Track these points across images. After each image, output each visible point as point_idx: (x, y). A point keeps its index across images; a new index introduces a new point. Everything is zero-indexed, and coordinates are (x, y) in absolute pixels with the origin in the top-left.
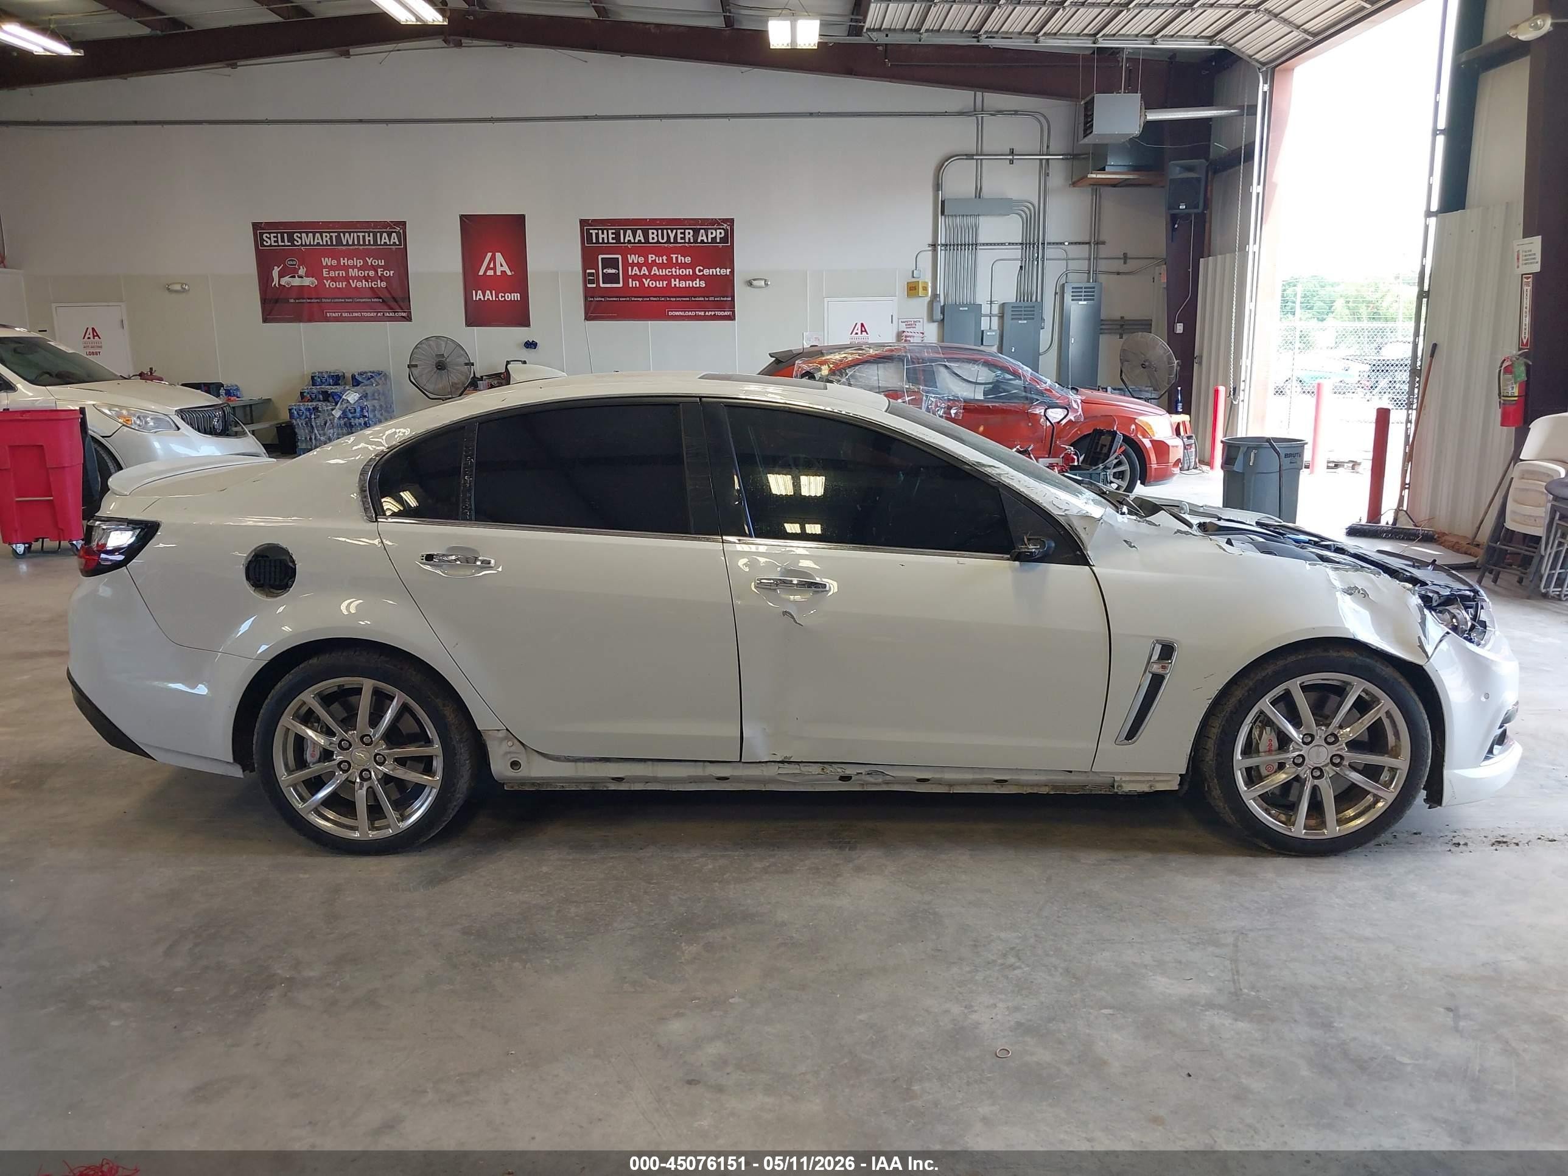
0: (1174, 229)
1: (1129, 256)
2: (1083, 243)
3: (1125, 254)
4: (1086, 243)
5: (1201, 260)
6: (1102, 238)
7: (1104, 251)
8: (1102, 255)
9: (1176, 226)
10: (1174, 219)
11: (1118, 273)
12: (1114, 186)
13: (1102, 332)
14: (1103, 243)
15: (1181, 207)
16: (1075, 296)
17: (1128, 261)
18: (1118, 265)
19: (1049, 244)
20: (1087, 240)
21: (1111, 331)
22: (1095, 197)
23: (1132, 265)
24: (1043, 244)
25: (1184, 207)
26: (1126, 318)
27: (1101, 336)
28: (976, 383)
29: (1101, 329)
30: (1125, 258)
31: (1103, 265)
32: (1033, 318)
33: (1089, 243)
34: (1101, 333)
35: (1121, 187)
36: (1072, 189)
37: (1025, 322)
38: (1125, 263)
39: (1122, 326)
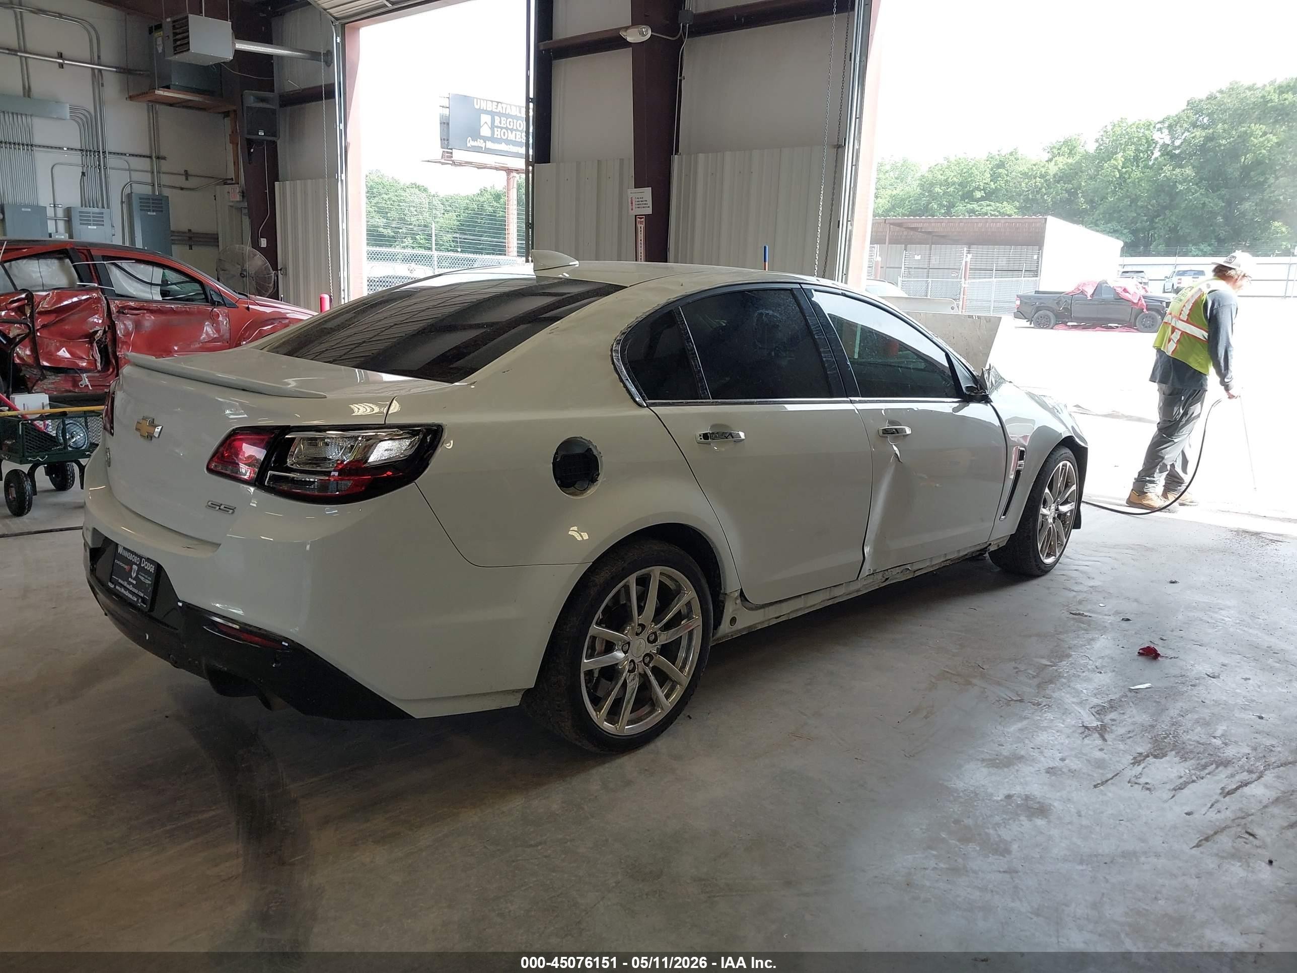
0: (249, 153)
1: (190, 173)
2: (144, 156)
3: (186, 171)
4: (147, 157)
5: (276, 183)
6: (162, 154)
7: (165, 166)
8: (163, 169)
9: (252, 150)
10: (250, 143)
11: (182, 189)
12: (171, 105)
13: (173, 242)
14: (164, 158)
15: (260, 133)
16: (144, 206)
17: (189, 178)
18: (181, 181)
19: (110, 153)
20: (148, 153)
21: (181, 242)
22: (151, 114)
23: (192, 182)
24: (104, 152)
25: (263, 134)
26: (193, 230)
27: (172, 246)
28: (151, 284)
29: (172, 240)
30: (187, 175)
31: (166, 179)
32: (103, 225)
33: (150, 157)
34: (173, 244)
35: (179, 107)
36: (129, 102)
37: (95, 227)
38: (187, 179)
39: (190, 238)
